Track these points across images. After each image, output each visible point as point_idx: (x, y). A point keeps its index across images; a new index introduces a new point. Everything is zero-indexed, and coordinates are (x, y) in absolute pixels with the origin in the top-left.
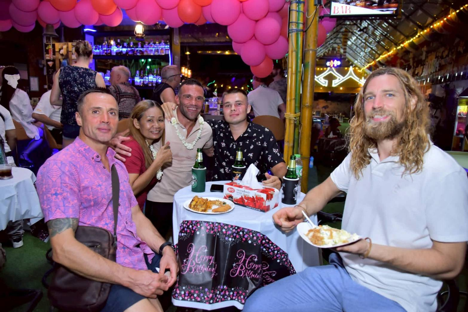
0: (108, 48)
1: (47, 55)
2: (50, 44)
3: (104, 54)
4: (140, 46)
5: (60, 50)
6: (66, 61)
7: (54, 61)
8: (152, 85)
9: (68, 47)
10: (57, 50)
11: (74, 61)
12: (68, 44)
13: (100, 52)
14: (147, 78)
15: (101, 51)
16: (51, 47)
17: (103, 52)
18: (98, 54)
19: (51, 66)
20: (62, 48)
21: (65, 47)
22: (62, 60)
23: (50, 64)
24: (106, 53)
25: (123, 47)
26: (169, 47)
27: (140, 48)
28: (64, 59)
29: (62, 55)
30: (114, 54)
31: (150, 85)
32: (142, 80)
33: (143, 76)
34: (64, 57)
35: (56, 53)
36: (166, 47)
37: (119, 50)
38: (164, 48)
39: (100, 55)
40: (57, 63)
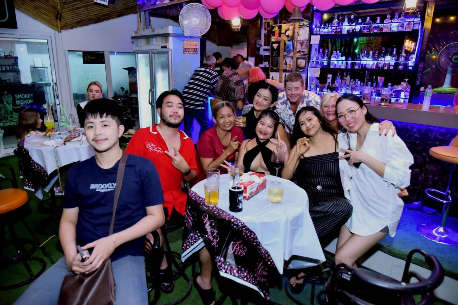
0: (339, 26)
1: (273, 37)
2: (277, 26)
3: (333, 33)
4: (378, 21)
5: (286, 31)
6: (291, 43)
7: (278, 43)
8: (389, 68)
9: (294, 28)
10: (283, 31)
11: (299, 42)
12: (295, 25)
13: (328, 32)
14: (383, 59)
15: (330, 30)
16: (277, 28)
17: (332, 31)
18: (326, 33)
19: (275, 48)
20: (288, 30)
21: (291, 28)
22: (287, 42)
23: (275, 46)
24: (335, 32)
25: (358, 24)
26: (419, 19)
27: (378, 24)
28: (289, 41)
29: (288, 36)
30: (346, 33)
31: (386, 68)
32: (376, 62)
33: (378, 57)
34: (289, 39)
35: (282, 35)
36: (416, 20)
37: (352, 28)
38: (412, 23)
39: (328, 35)
40: (282, 44)
